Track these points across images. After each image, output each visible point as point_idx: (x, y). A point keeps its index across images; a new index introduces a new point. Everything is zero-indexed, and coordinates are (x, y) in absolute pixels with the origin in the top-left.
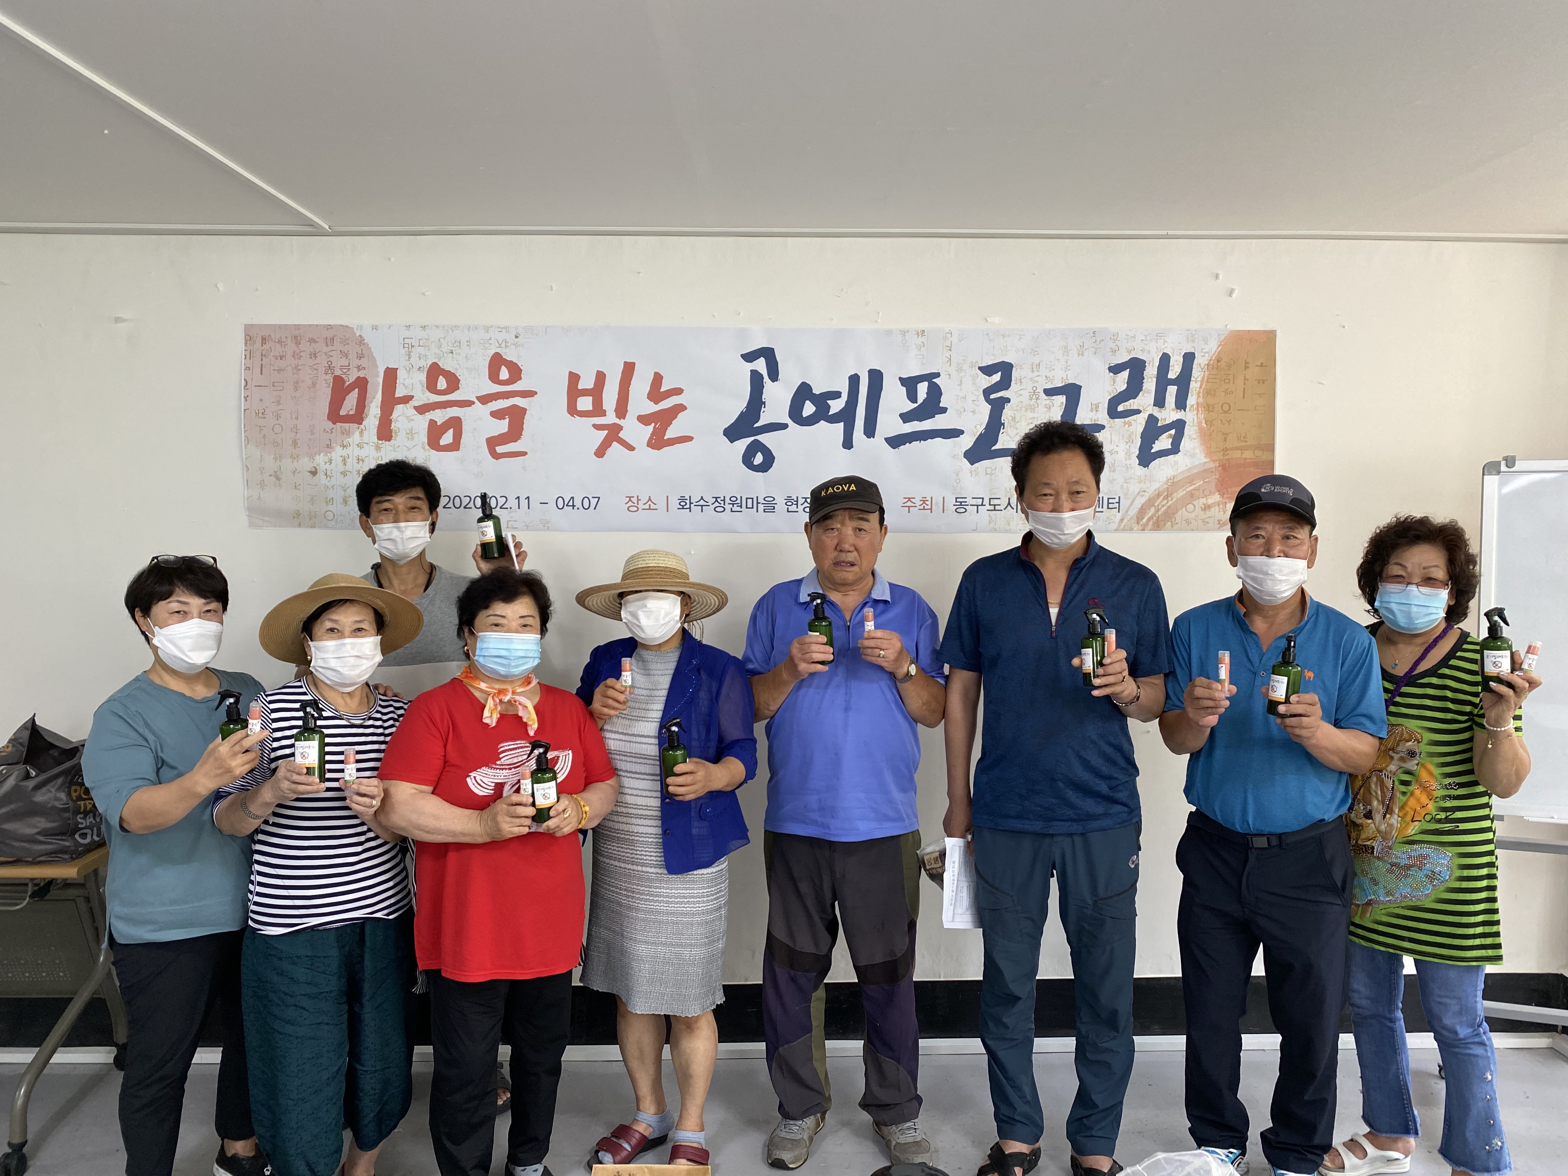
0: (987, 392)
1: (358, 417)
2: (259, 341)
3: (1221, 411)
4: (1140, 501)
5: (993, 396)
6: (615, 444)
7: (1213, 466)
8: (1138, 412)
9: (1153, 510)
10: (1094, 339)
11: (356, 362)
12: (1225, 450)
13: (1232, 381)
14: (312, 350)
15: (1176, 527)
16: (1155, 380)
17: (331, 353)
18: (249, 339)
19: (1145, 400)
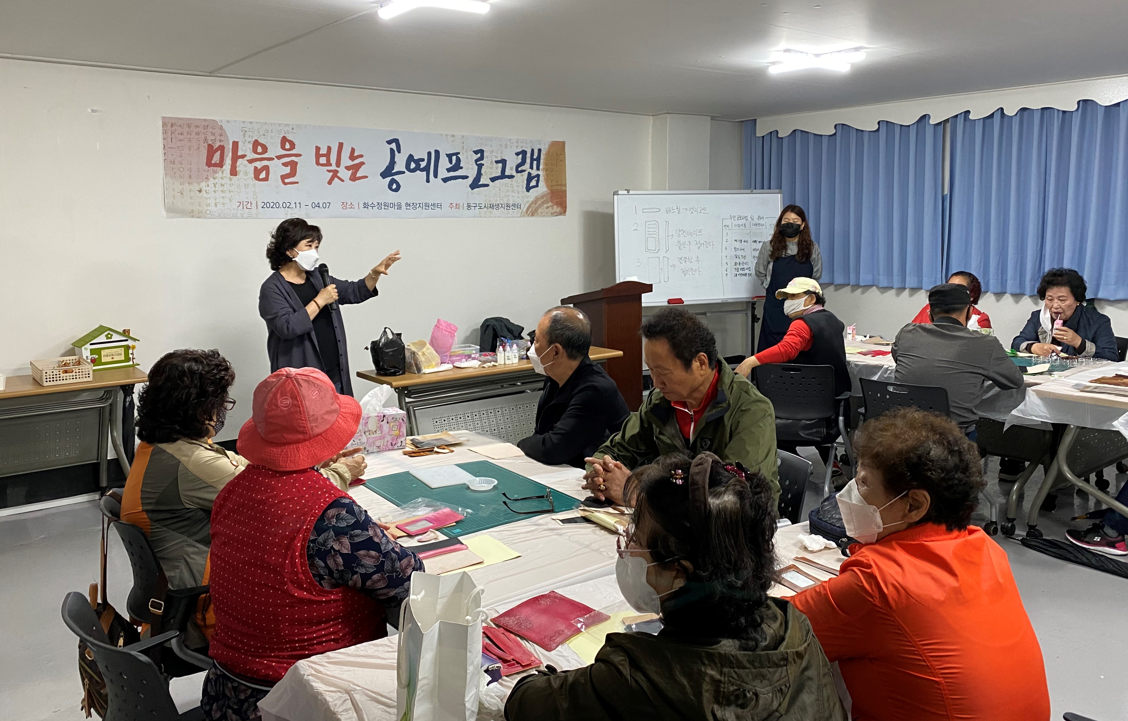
0: (476, 161)
1: (221, 165)
2: (169, 125)
3: (550, 171)
4: (527, 205)
5: (478, 163)
6: (336, 179)
7: (549, 192)
8: (525, 171)
9: (531, 208)
10: (510, 142)
11: (219, 138)
12: (552, 186)
13: (553, 160)
14: (197, 131)
15: (538, 215)
16: (530, 159)
17: (207, 133)
18: (164, 124)
19: (527, 166)
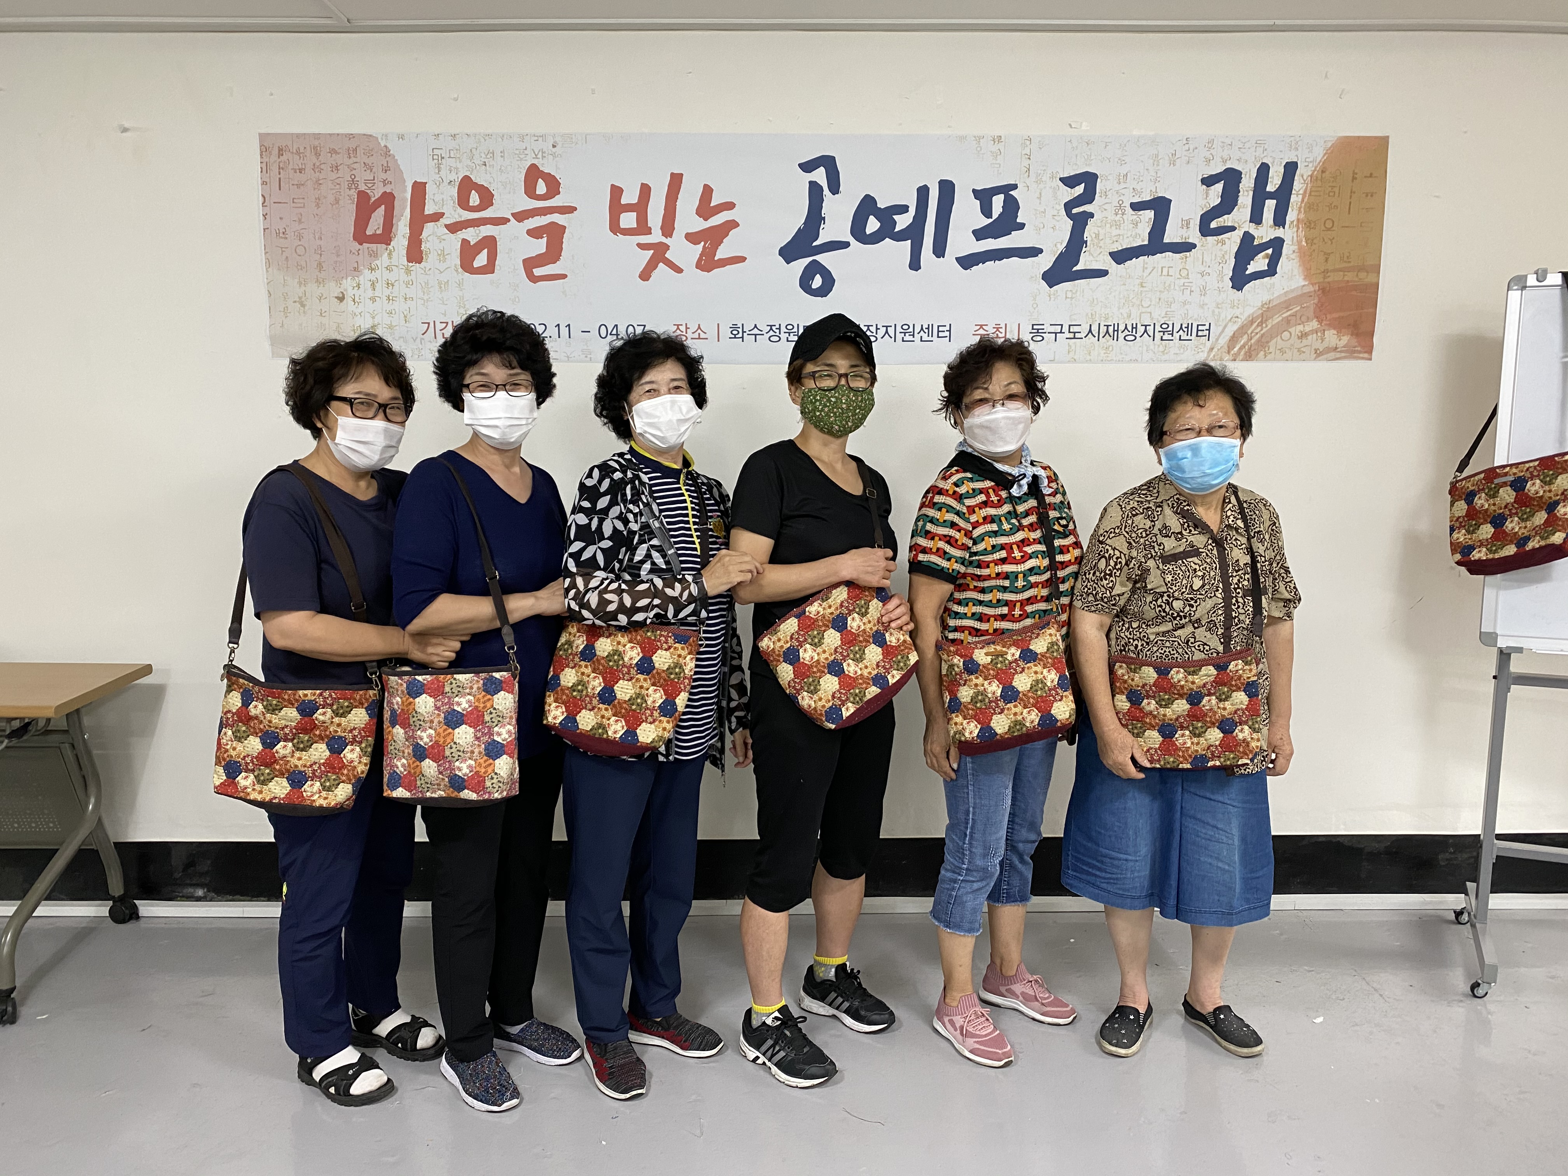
0: (1069, 206)
1: (385, 237)
2: (275, 152)
3: (1323, 228)
4: (1232, 329)
5: (1075, 211)
6: (661, 265)
7: (1312, 289)
8: (1232, 229)
9: (1245, 338)
10: (1187, 147)
11: (384, 176)
12: (1327, 271)
13: (1337, 194)
14: (333, 163)
15: (1269, 357)
16: (1251, 193)
17: (355, 166)
18: (264, 150)
19: (1240, 215)
